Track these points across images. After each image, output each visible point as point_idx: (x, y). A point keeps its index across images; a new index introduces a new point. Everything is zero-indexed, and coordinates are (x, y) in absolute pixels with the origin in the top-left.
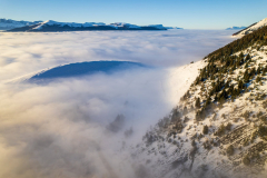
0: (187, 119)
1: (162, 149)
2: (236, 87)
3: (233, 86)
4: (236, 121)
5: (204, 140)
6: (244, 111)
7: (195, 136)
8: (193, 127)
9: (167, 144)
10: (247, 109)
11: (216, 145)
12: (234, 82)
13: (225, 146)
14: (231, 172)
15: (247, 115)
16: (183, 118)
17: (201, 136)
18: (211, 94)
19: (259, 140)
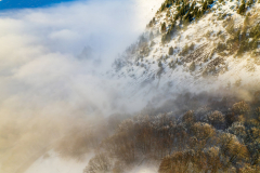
0: (153, 44)
1: (131, 73)
2: (201, 9)
3: (197, 8)
4: (199, 41)
5: (169, 60)
6: (206, 32)
7: (161, 58)
8: (159, 50)
9: (135, 67)
10: (209, 29)
11: (180, 64)
12: (198, 5)
13: (189, 64)
14: (192, 85)
15: (209, 35)
16: (150, 43)
17: (167, 57)
18: (176, 18)
19: (216, 56)
